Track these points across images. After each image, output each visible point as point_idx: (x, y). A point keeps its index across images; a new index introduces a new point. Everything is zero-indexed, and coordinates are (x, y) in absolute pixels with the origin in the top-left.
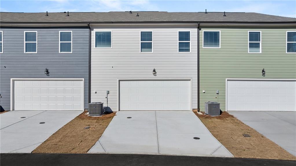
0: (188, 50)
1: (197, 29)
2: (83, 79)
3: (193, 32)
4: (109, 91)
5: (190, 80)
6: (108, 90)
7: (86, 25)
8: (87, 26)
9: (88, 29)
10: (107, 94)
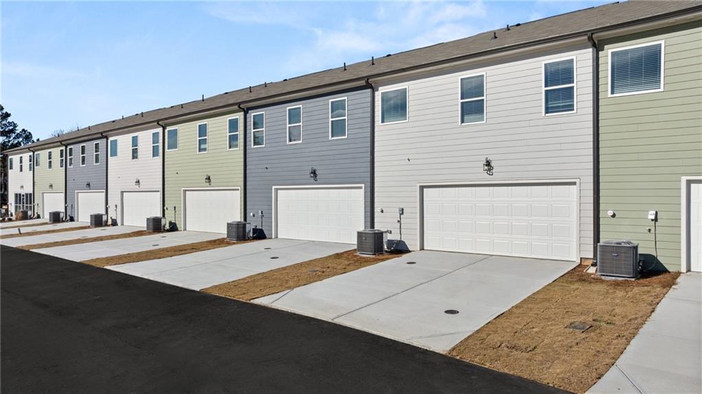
0: (570, 107)
1: (591, 50)
2: (363, 185)
3: (582, 59)
4: (403, 209)
5: (574, 183)
6: (401, 207)
7: (363, 83)
8: (365, 84)
9: (369, 90)
10: (401, 214)
